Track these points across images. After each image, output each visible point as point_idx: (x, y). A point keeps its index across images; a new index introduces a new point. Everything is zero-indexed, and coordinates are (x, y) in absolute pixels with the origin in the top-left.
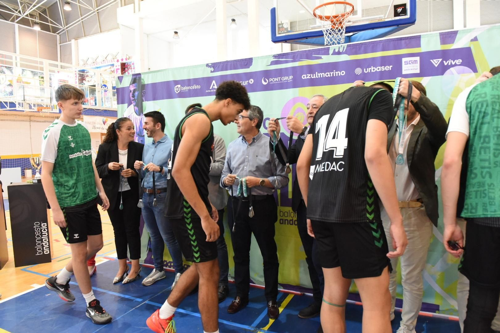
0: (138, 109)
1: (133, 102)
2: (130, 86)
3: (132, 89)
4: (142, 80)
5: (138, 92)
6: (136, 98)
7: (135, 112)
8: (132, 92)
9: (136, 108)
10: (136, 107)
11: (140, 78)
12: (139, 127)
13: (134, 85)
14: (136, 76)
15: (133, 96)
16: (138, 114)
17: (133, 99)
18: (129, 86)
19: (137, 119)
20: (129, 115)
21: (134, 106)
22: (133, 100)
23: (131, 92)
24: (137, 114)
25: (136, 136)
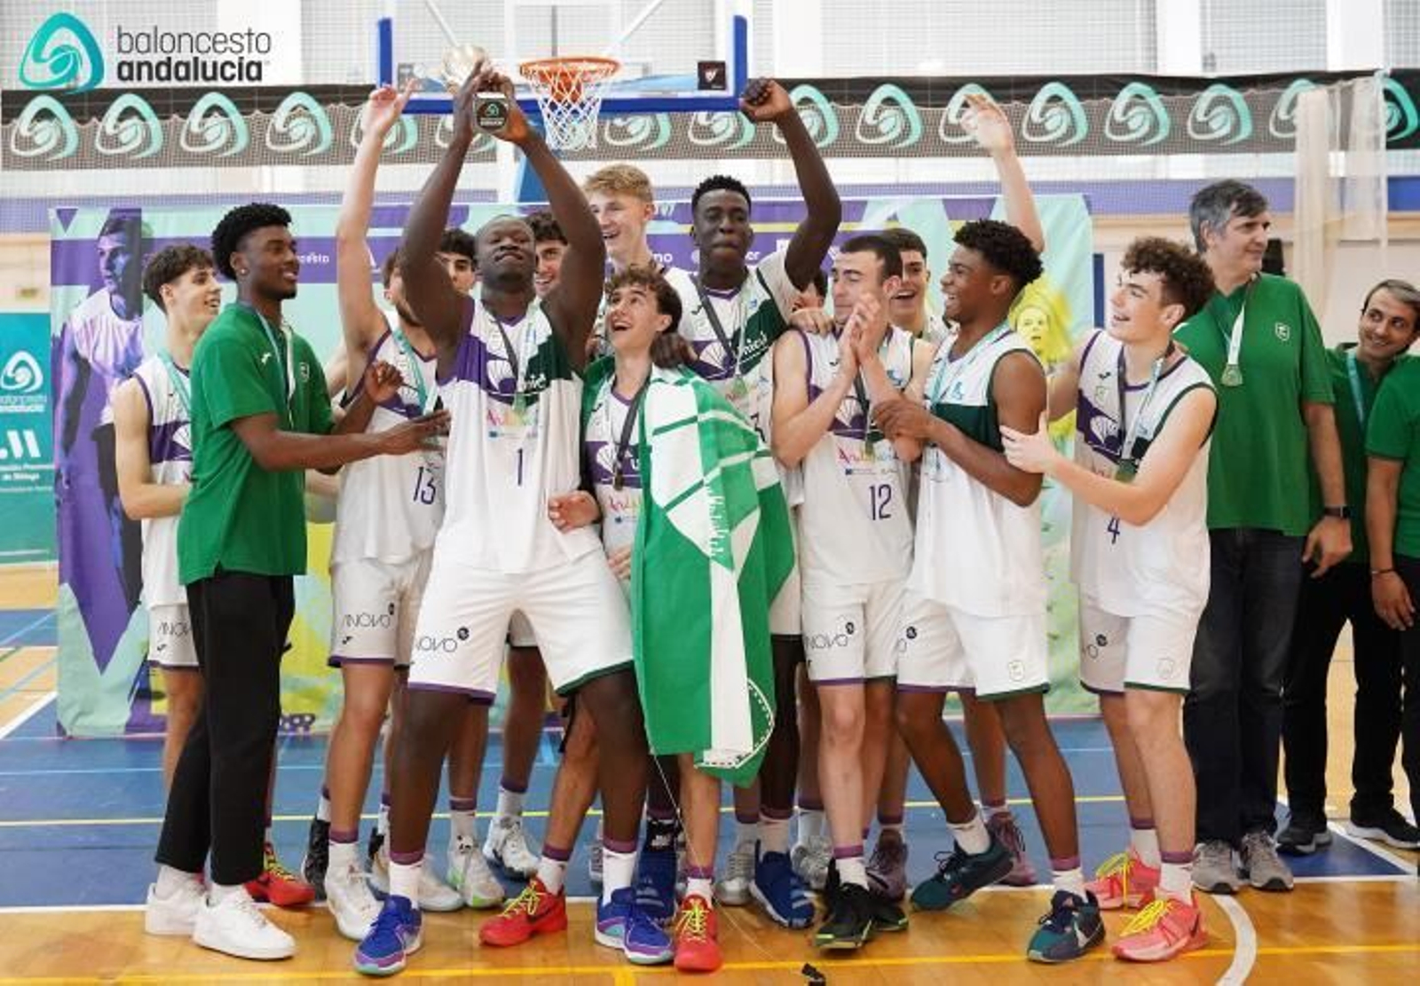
0: (126, 303)
1: (106, 281)
2: (103, 238)
3: (107, 245)
4: (143, 228)
5: (127, 257)
6: (118, 271)
7: (115, 311)
8: (107, 254)
9: (118, 299)
10: (115, 298)
11: (138, 221)
12: (126, 351)
13: (114, 236)
14: (121, 215)
15: (110, 266)
16: (123, 314)
17: (109, 273)
18: (96, 237)
19: (119, 328)
20: (92, 316)
21: (112, 294)
22: (109, 277)
23: (102, 253)
24: (118, 315)
25: (115, 376)
